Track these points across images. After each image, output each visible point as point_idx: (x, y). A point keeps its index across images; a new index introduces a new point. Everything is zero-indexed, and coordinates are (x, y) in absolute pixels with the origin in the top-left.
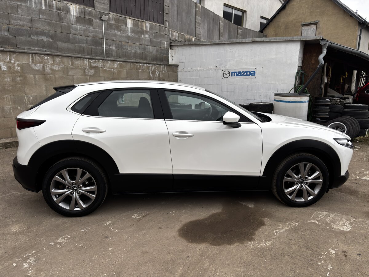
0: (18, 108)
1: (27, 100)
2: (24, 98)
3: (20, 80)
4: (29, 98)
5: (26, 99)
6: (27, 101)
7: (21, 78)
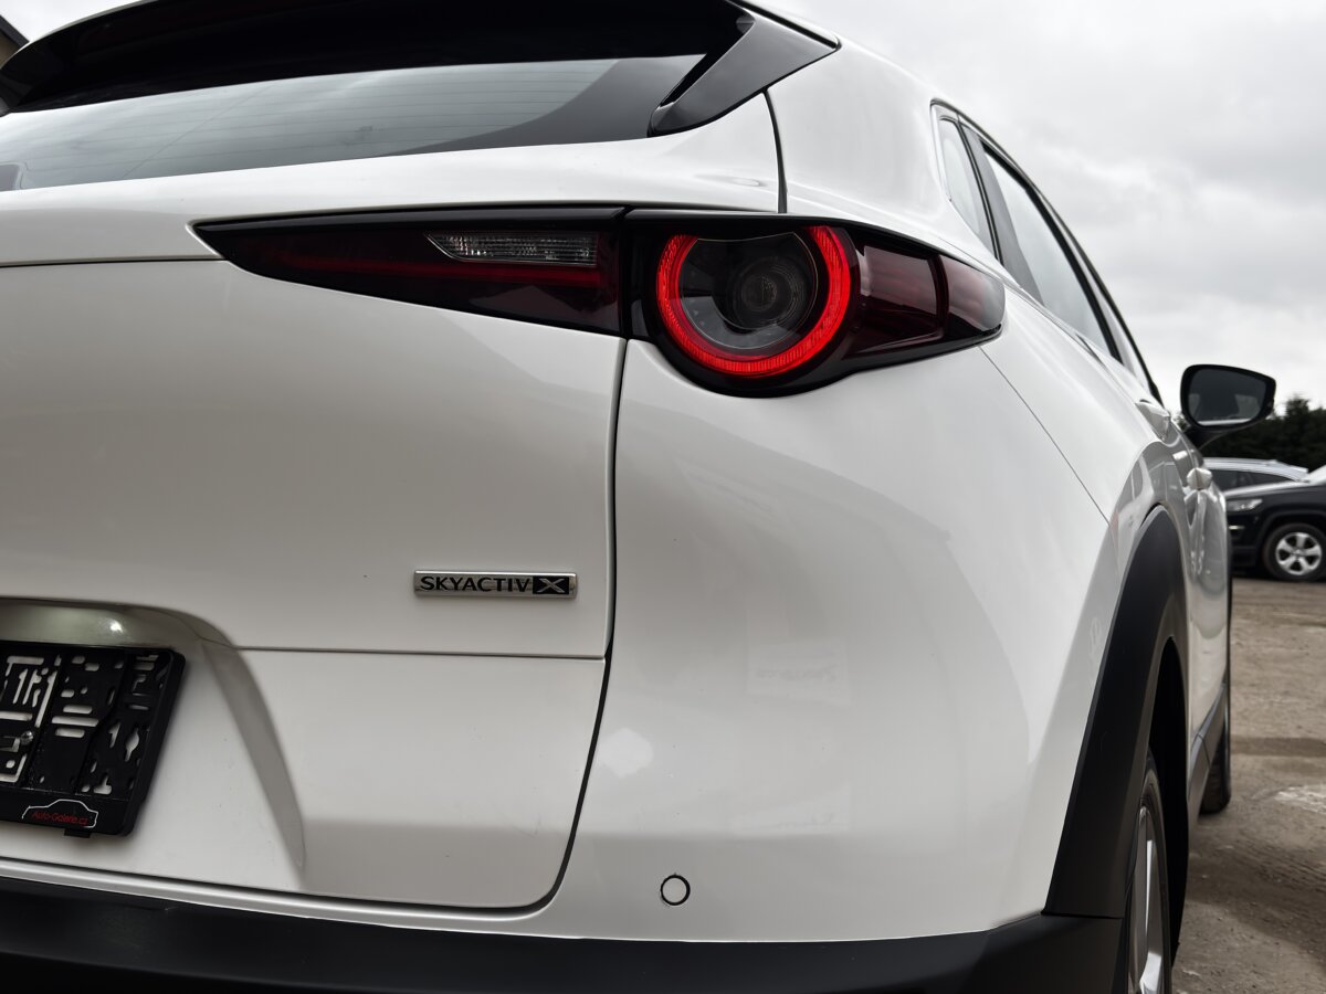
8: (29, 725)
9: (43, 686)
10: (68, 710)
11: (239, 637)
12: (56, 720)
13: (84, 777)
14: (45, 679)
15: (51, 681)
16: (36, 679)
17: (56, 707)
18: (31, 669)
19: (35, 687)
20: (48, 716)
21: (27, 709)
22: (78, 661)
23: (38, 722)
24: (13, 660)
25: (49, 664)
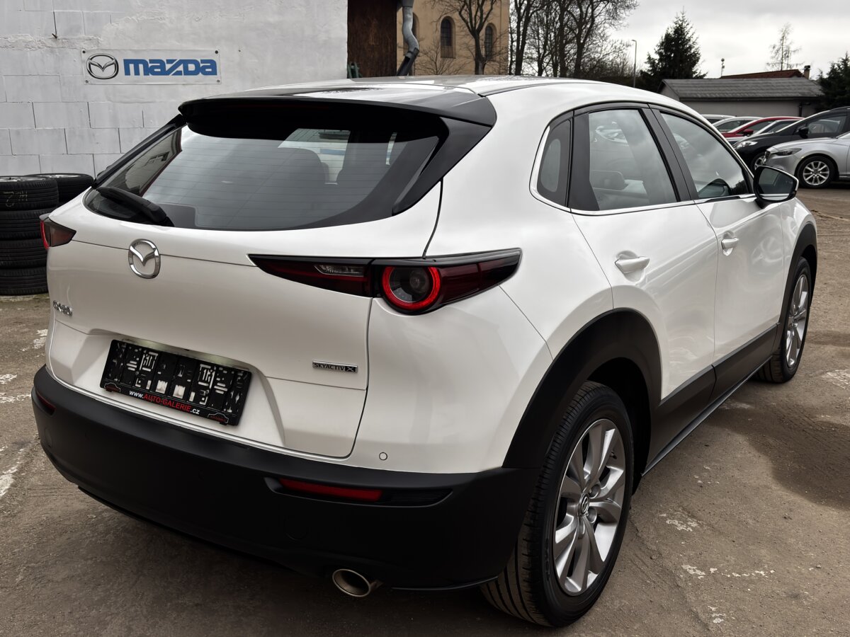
8: (207, 388)
9: (211, 375)
10: (218, 384)
11: (266, 374)
12: (215, 387)
13: (224, 406)
14: (211, 373)
15: (214, 374)
16: (209, 373)
17: (215, 383)
18: (207, 369)
19: (209, 375)
20: (213, 386)
21: (206, 382)
22: (221, 369)
23: (210, 387)
24: (202, 366)
25: (212, 368)
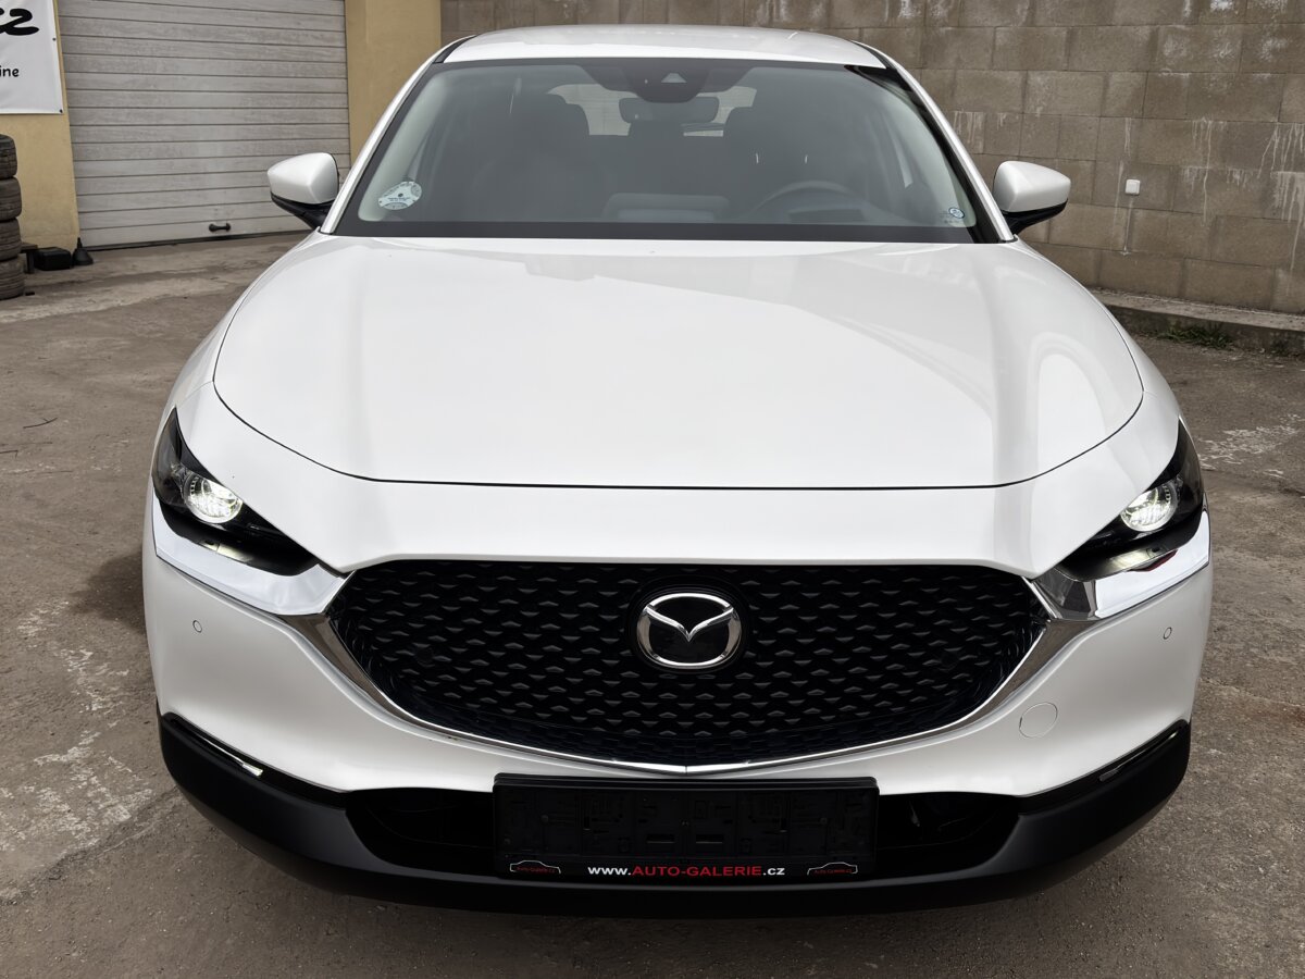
0: (1231, 178)
1: (1280, 144)
2: (1270, 135)
3: (1274, 52)
4: (1293, 135)
5: (1277, 141)
6: (1279, 149)
7: (1281, 44)
